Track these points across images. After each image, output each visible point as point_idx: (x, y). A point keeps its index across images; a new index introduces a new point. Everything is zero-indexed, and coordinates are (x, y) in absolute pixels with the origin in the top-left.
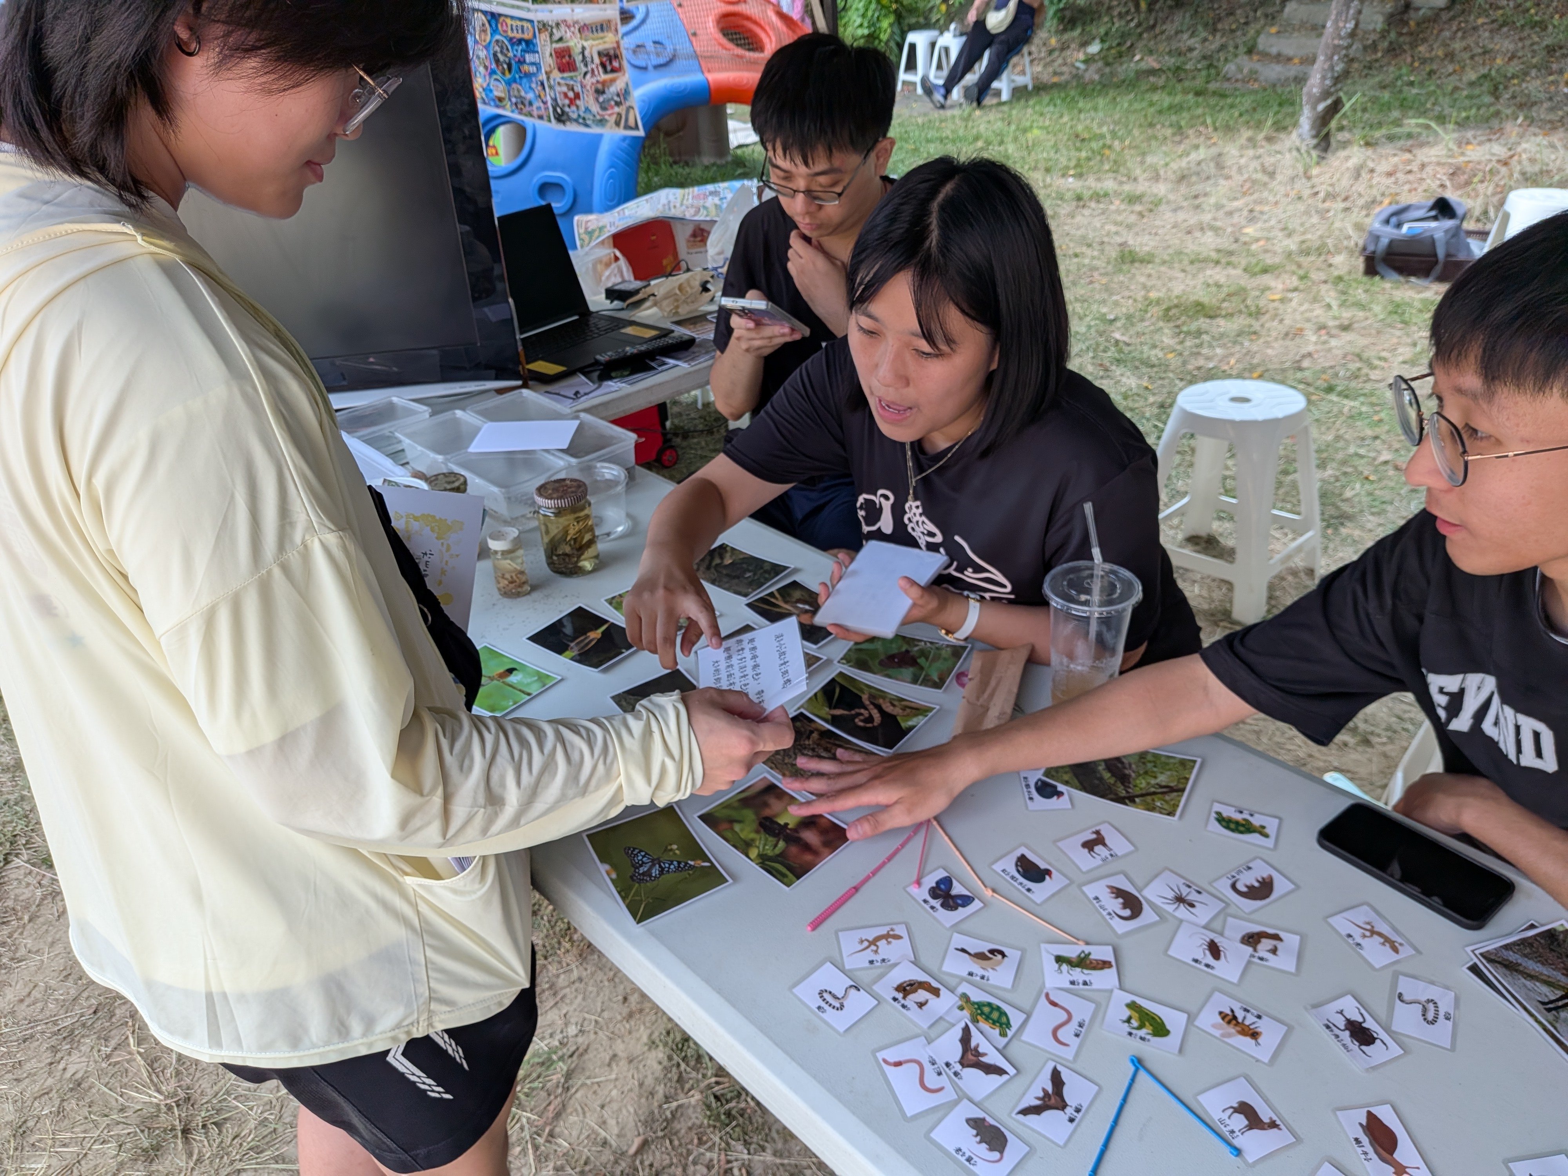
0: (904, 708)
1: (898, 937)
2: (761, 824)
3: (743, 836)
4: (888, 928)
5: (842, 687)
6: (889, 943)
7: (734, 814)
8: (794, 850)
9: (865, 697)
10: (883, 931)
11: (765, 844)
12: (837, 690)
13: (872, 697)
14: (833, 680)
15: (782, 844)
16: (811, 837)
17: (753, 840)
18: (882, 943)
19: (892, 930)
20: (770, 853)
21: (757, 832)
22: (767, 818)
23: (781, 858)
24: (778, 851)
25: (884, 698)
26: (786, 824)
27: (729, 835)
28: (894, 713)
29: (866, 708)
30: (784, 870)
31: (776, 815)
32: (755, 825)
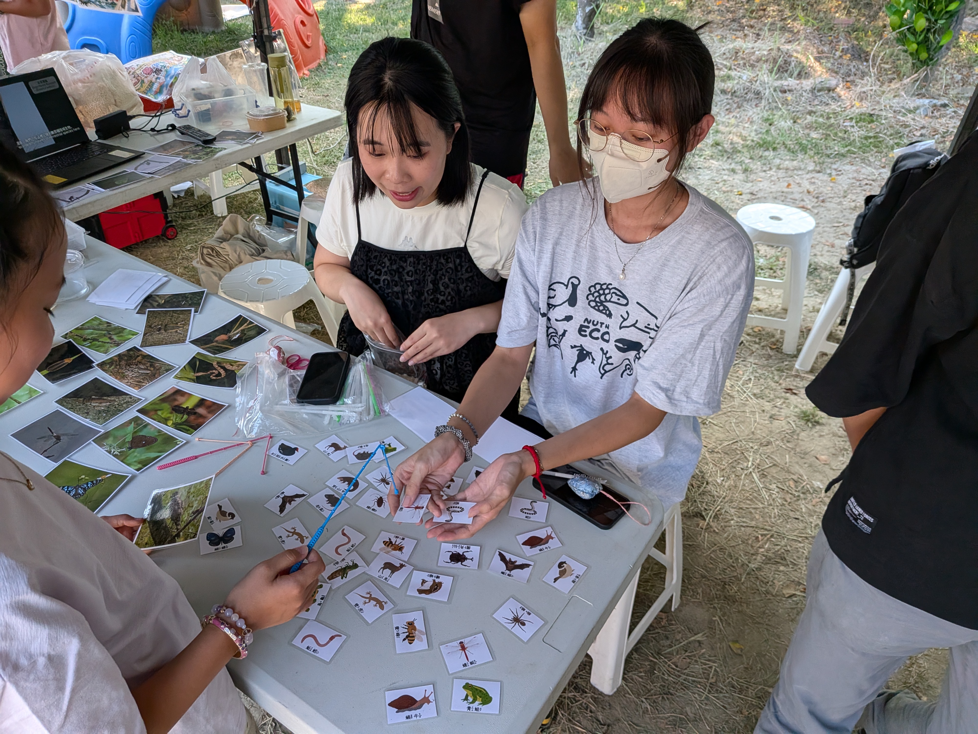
0: (238, 366)
2: (173, 409)
3: (163, 416)
5: (200, 360)
7: (157, 407)
8: (192, 417)
9: (215, 364)
11: (175, 418)
12: (198, 363)
13: (218, 363)
14: (194, 357)
15: (185, 417)
16: (201, 411)
17: (169, 417)
20: (179, 421)
21: (171, 413)
22: (176, 406)
23: (186, 422)
24: (183, 420)
25: (226, 363)
26: (187, 407)
27: (155, 417)
28: (233, 369)
29: (216, 370)
30: (188, 428)
31: (181, 404)
32: (170, 410)
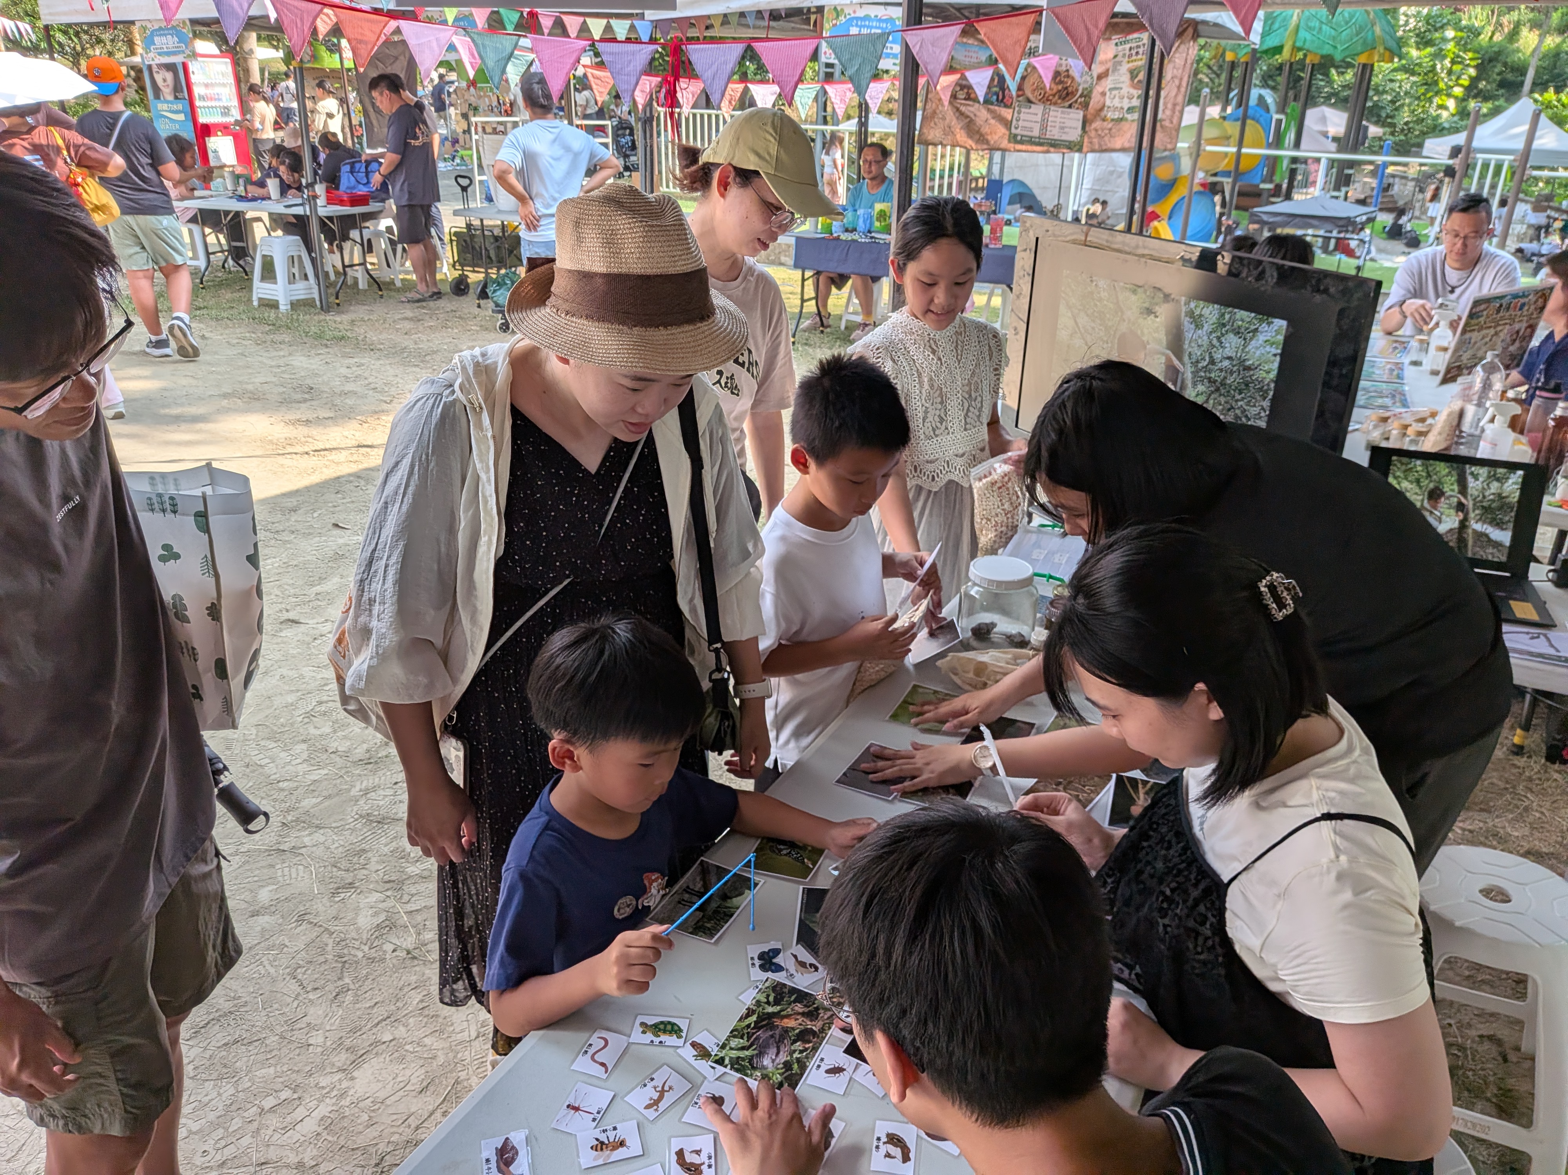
1: (648, 1107)
4: (661, 1110)
6: (651, 1099)
10: (663, 1105)
18: (656, 1096)
19: (656, 1110)
